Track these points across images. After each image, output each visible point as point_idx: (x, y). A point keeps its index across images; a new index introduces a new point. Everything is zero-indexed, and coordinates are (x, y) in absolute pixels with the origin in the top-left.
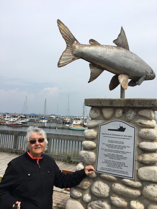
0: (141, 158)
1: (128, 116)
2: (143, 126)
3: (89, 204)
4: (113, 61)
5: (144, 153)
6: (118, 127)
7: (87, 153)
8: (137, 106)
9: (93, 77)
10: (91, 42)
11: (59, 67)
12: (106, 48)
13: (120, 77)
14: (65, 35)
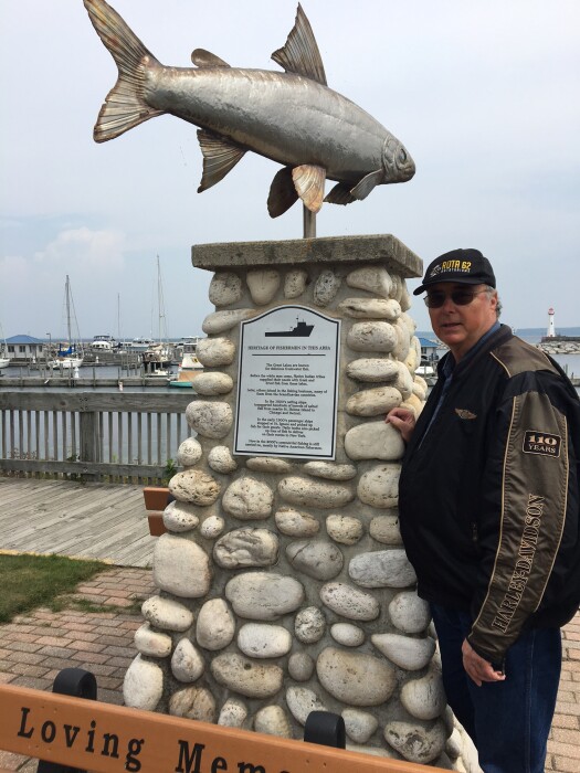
0: (352, 404)
1: (319, 289)
2: (360, 314)
3: (219, 542)
4: (271, 121)
5: (361, 390)
6: (291, 325)
7: (206, 407)
8: (342, 258)
9: (213, 175)
10: (198, 60)
11: (98, 141)
12: (250, 80)
13: (297, 172)
14: (111, 35)
